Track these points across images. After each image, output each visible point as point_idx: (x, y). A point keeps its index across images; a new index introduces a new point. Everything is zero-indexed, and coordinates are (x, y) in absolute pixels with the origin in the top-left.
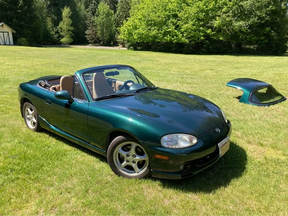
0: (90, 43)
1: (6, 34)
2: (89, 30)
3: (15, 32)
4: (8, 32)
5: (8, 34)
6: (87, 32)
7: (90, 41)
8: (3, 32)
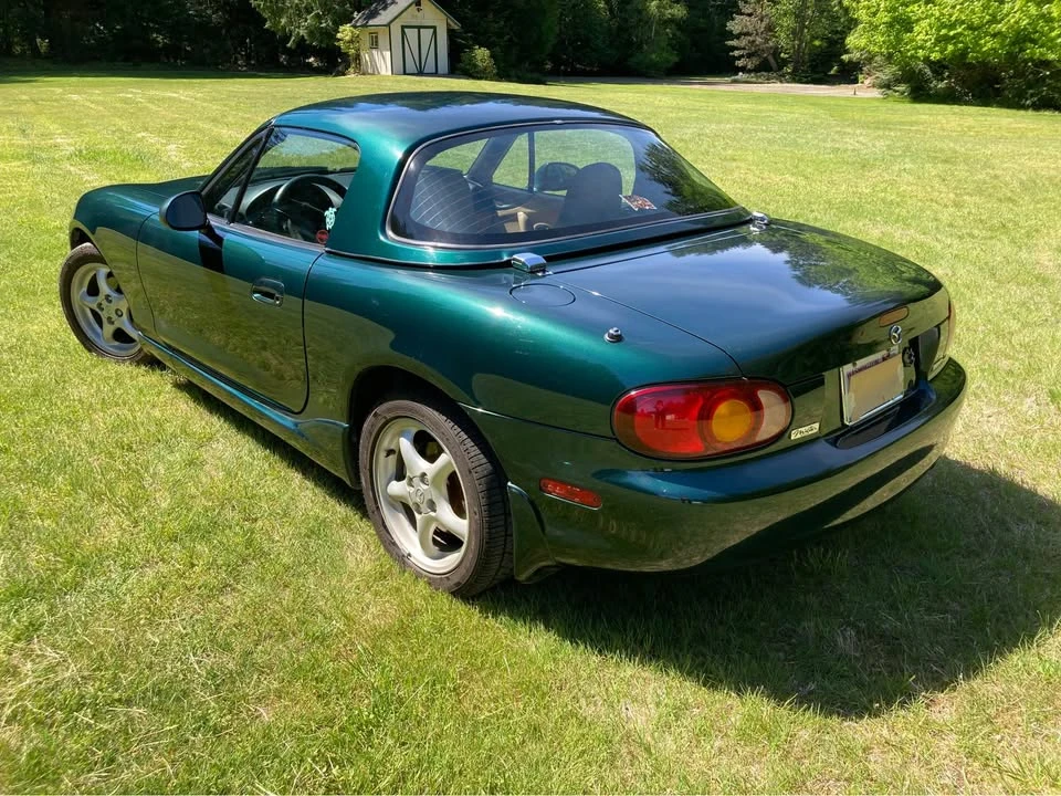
0: (743, 69)
1: (426, 34)
2: (742, 14)
3: (456, 28)
4: (434, 28)
5: (435, 32)
6: (735, 25)
7: (740, 63)
8: (419, 28)
